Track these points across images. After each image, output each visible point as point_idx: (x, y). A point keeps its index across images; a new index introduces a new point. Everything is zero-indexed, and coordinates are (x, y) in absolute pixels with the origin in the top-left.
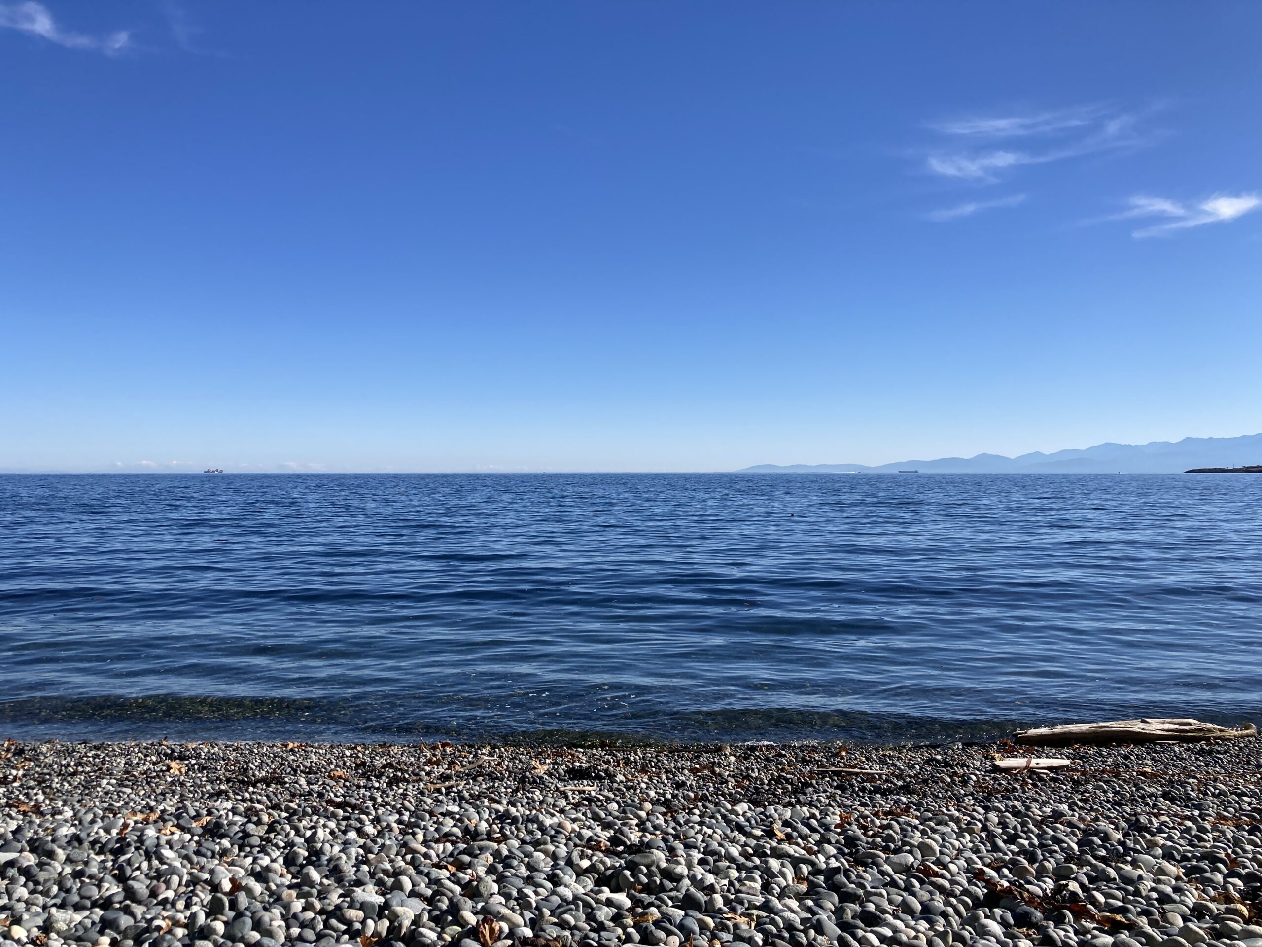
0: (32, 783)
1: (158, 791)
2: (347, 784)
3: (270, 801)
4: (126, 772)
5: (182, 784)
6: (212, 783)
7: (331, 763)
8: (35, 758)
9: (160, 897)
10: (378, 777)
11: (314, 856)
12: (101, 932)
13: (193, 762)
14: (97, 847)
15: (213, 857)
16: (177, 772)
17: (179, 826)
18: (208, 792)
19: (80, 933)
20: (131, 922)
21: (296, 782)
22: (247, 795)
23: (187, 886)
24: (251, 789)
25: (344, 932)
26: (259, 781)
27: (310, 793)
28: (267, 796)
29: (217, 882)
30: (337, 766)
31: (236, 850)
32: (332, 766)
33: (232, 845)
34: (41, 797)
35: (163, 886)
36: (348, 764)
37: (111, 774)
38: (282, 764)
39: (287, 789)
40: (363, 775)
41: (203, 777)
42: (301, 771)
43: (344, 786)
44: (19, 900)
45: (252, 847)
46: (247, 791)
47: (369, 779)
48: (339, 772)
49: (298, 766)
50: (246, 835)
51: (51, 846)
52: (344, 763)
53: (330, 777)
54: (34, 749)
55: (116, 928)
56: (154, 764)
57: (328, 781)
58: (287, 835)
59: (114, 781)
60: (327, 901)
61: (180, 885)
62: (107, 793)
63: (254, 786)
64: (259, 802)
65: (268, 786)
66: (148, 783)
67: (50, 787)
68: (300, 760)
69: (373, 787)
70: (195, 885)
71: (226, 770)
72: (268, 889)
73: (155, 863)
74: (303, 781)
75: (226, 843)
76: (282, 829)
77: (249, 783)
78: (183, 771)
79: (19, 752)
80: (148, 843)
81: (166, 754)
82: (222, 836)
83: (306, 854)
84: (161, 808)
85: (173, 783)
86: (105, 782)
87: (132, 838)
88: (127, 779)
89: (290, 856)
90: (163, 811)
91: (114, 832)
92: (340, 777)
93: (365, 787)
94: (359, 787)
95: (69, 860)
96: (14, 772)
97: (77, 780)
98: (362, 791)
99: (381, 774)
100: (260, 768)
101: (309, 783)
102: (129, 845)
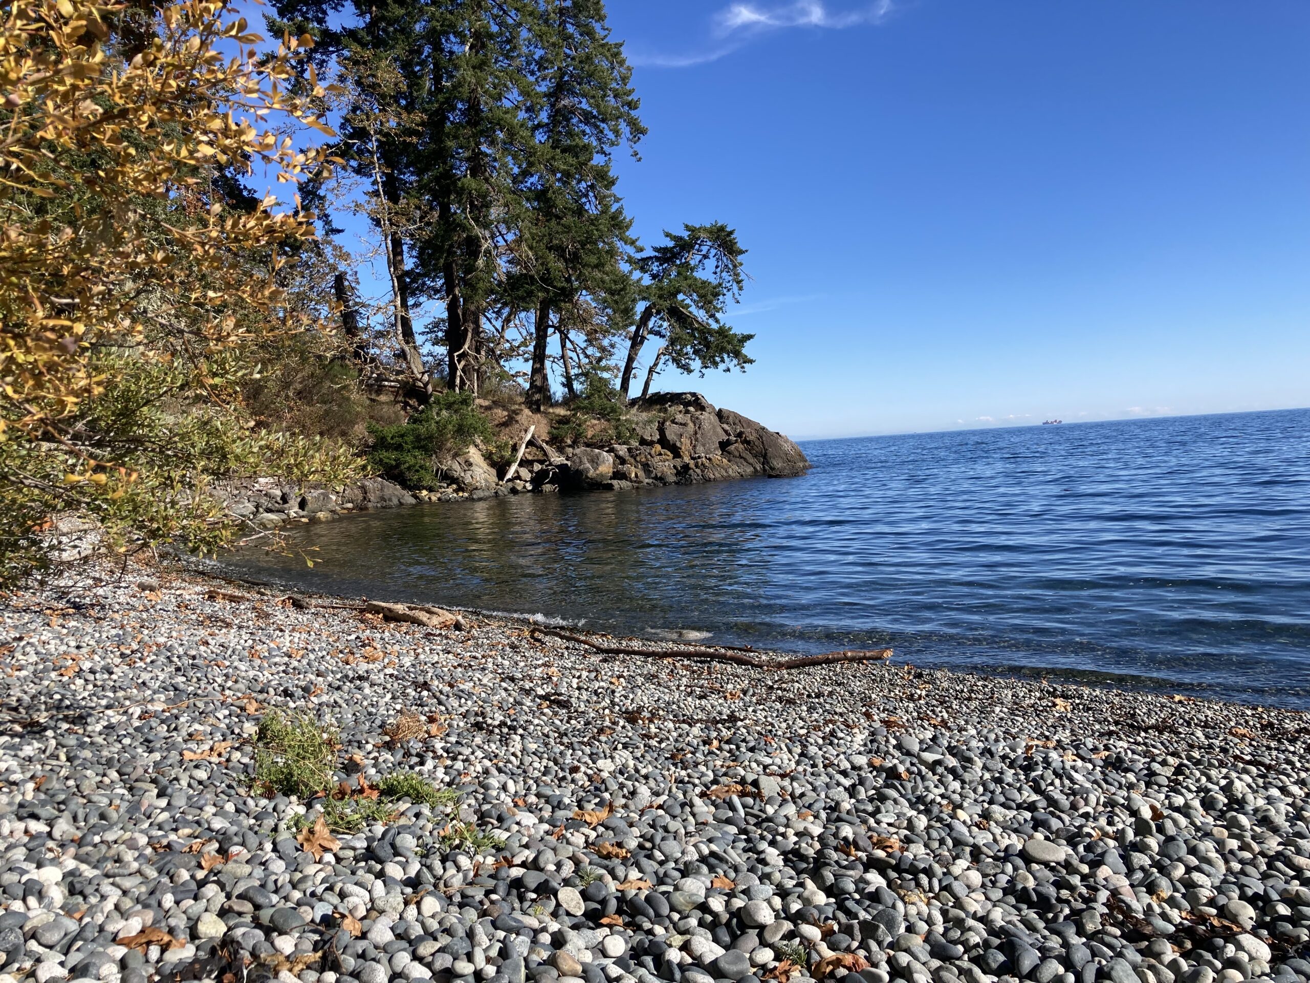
0: (935, 702)
1: (1049, 724)
2: (1254, 743)
3: (1166, 748)
4: (1015, 703)
5: (1070, 721)
6: (1100, 723)
7: (1230, 720)
8: (932, 682)
9: (1081, 811)
10: (1293, 741)
11: (1236, 803)
12: (1035, 828)
13: (1077, 701)
14: (1008, 761)
15: (1120, 788)
16: (1063, 709)
17: (1078, 755)
18: (1098, 731)
19: (1016, 826)
20: (1061, 825)
21: (1192, 734)
22: (1139, 739)
23: (1105, 806)
24: (1143, 734)
25: (1293, 878)
26: (1150, 728)
27: (1210, 746)
28: (1162, 743)
29: (1135, 808)
30: (1237, 723)
31: (1142, 785)
32: (1232, 724)
33: (1138, 781)
34: (946, 716)
35: (1082, 802)
36: (1251, 723)
37: (1002, 703)
38: (1173, 715)
39: (1184, 739)
40: (1273, 737)
41: (1089, 716)
42: (1196, 725)
43: (1251, 745)
44: (954, 792)
45: (1160, 786)
46: (1139, 735)
47: (1279, 741)
48: (1242, 730)
49: (1192, 719)
50: (1152, 774)
51: (968, 754)
52: (1247, 722)
53: (1231, 733)
54: (930, 674)
55: (1049, 828)
56: (1040, 699)
57: (1230, 737)
58: (1198, 780)
59: (1005, 710)
60: (1266, 846)
61: (1098, 804)
62: (1001, 719)
63: (1146, 732)
64: (1154, 747)
65: (1161, 733)
66: (1038, 715)
67: (951, 707)
68: (1193, 712)
69: (1287, 750)
70: (1113, 807)
71: (1113, 713)
72: (1193, 823)
73: (1067, 782)
74: (1199, 733)
75: (1131, 777)
76: (1191, 773)
77: (1139, 728)
78: (1069, 708)
79: (919, 676)
80: (1054, 765)
81: (1048, 692)
82: (1127, 770)
83: (1226, 801)
84: (1056, 737)
85: (1061, 718)
86: (997, 709)
87: (1039, 758)
88: (1016, 708)
89: (1206, 800)
90: (1059, 741)
91: (1019, 751)
92: (1244, 736)
93: (1276, 749)
94: (1269, 748)
95: (985, 768)
96: (918, 692)
97: (974, 704)
98: (1274, 753)
99: (1296, 739)
100: (1149, 715)
101: (1207, 737)
102: (1037, 764)
